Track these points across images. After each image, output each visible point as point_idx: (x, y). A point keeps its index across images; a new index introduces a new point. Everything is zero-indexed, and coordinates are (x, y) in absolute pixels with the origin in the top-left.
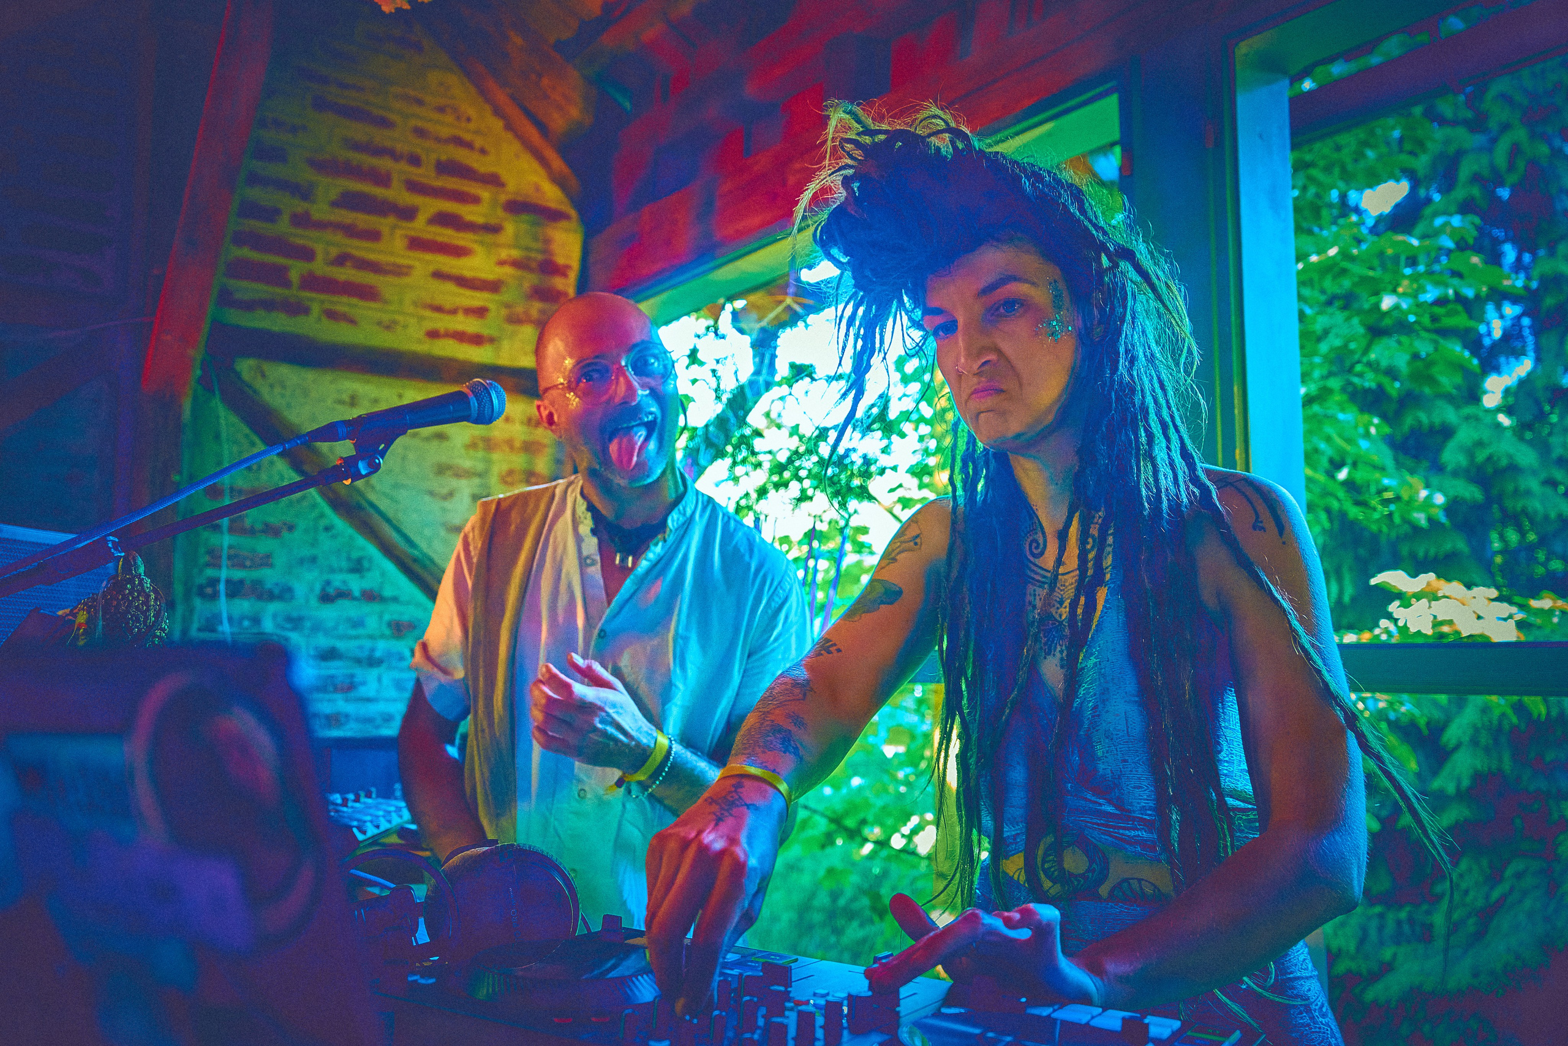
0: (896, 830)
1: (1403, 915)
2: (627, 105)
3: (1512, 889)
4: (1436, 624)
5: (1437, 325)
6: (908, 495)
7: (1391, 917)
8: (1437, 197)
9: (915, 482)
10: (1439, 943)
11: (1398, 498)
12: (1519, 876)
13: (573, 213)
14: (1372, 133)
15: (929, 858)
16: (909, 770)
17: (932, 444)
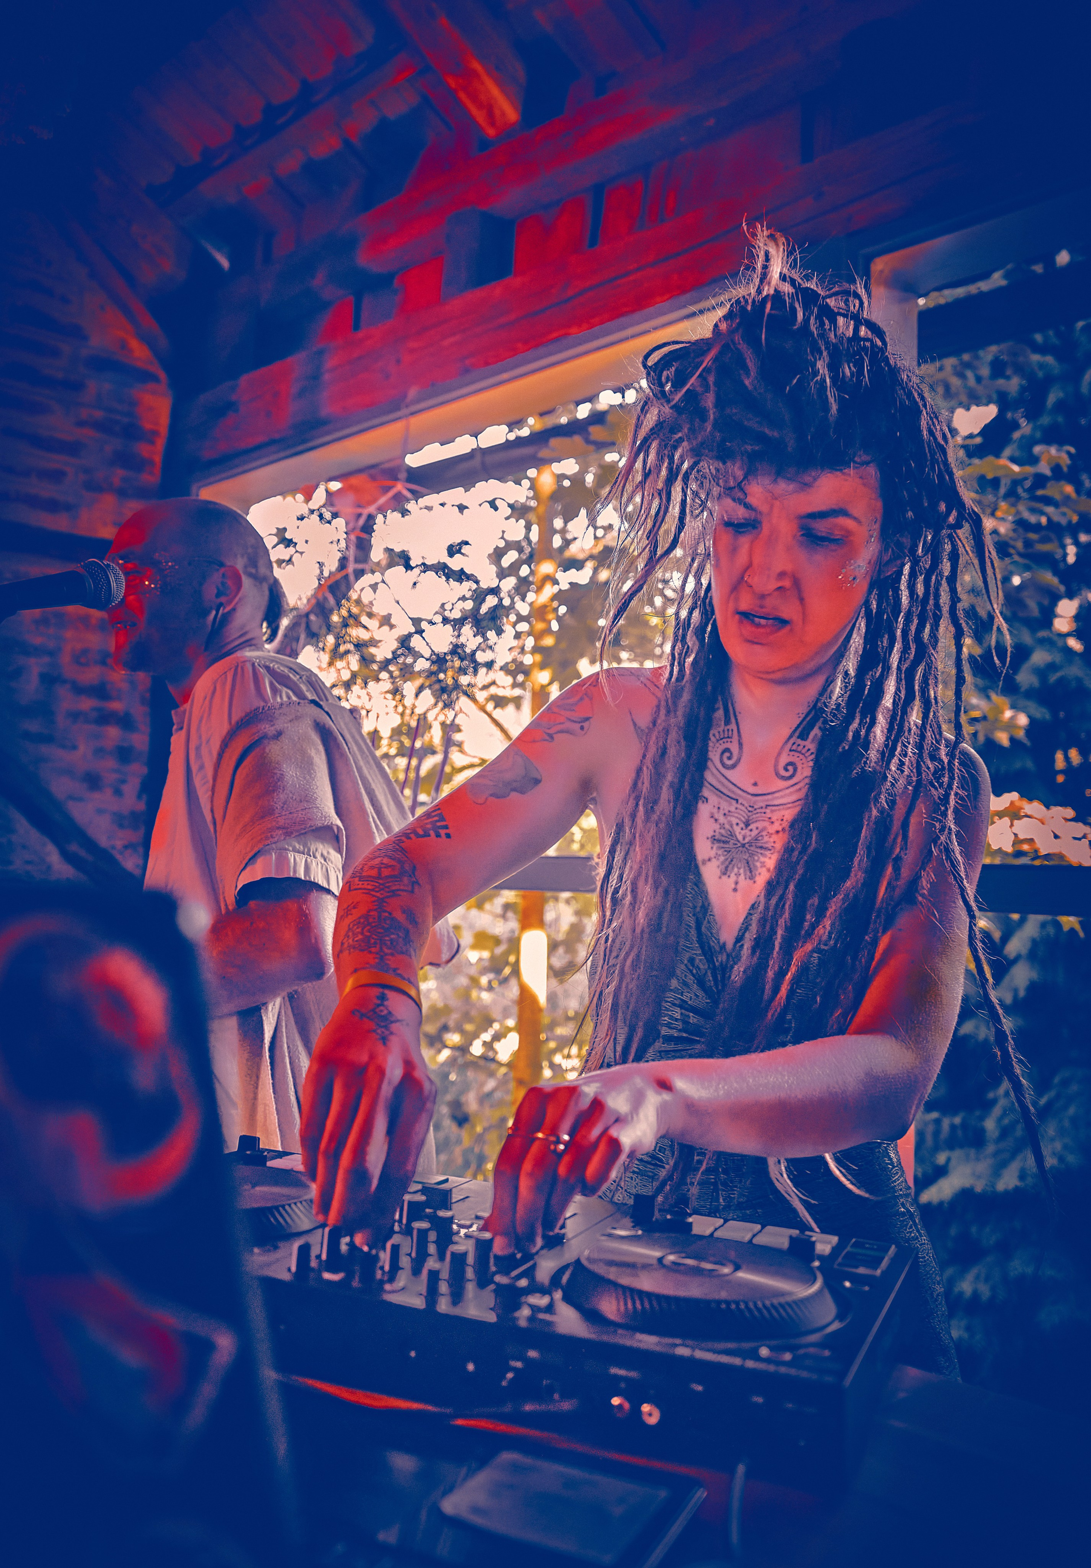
0: (476, 1036)
1: (957, 1120)
2: (225, 263)
3: (1058, 1096)
4: (1017, 841)
5: (1030, 551)
6: (501, 692)
7: (946, 1123)
8: (1023, 422)
9: (509, 680)
10: (991, 1148)
11: (985, 718)
12: (1065, 1083)
13: (162, 375)
14: (977, 357)
15: (510, 1065)
16: (491, 976)
17: (530, 642)
